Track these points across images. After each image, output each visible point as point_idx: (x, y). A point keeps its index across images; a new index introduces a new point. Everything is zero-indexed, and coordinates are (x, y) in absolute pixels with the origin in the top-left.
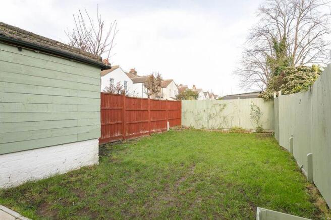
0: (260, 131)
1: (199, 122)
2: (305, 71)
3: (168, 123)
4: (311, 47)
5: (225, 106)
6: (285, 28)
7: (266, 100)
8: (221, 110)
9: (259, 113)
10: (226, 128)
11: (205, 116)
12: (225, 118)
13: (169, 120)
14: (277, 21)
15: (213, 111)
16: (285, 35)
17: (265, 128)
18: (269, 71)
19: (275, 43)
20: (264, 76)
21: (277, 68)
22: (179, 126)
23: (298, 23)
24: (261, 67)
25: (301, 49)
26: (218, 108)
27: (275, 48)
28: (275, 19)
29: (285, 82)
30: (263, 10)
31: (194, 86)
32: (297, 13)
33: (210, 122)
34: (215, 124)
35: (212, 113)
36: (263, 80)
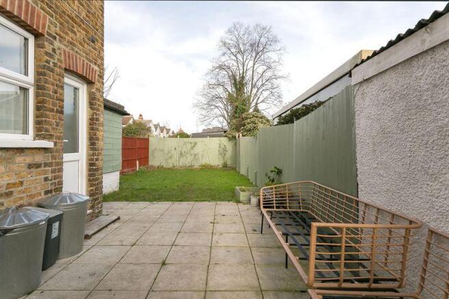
0: (225, 166)
1: (170, 161)
2: (257, 117)
3: (137, 162)
4: (264, 88)
5: (196, 144)
6: (243, 67)
7: (230, 139)
8: (192, 148)
9: (225, 150)
10: (197, 165)
11: (176, 154)
12: (195, 155)
13: (138, 159)
14: (237, 58)
15: (184, 149)
16: (243, 73)
17: (229, 163)
18: (229, 107)
19: (235, 81)
20: (225, 112)
21: (237, 107)
22: (146, 166)
23: (254, 64)
24: (222, 102)
25: (256, 89)
26: (189, 146)
27: (235, 84)
28: (235, 56)
29: (244, 125)
30: (225, 44)
31: (141, 116)
32: (254, 54)
33: (182, 160)
34: (186, 161)
35: (183, 151)
36: (224, 116)
